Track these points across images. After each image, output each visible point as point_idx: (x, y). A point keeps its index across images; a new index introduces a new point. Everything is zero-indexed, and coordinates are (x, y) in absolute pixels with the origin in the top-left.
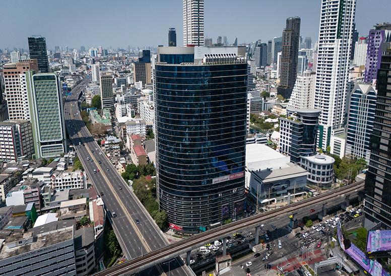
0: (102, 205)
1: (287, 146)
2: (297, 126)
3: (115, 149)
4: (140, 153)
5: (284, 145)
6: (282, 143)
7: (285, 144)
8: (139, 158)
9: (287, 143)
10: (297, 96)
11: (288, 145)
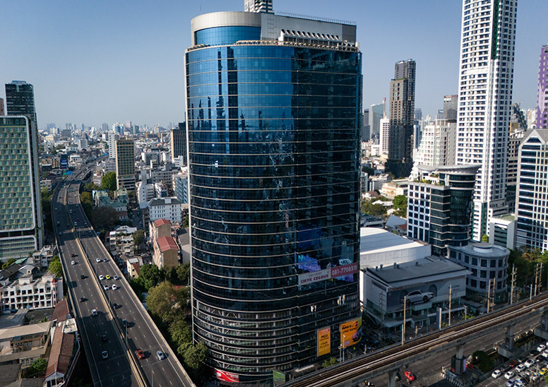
2: (440, 192)
3: (125, 242)
4: (167, 247)
5: (416, 229)
6: (413, 225)
7: (418, 227)
8: (166, 254)
9: (421, 224)
11: (424, 228)
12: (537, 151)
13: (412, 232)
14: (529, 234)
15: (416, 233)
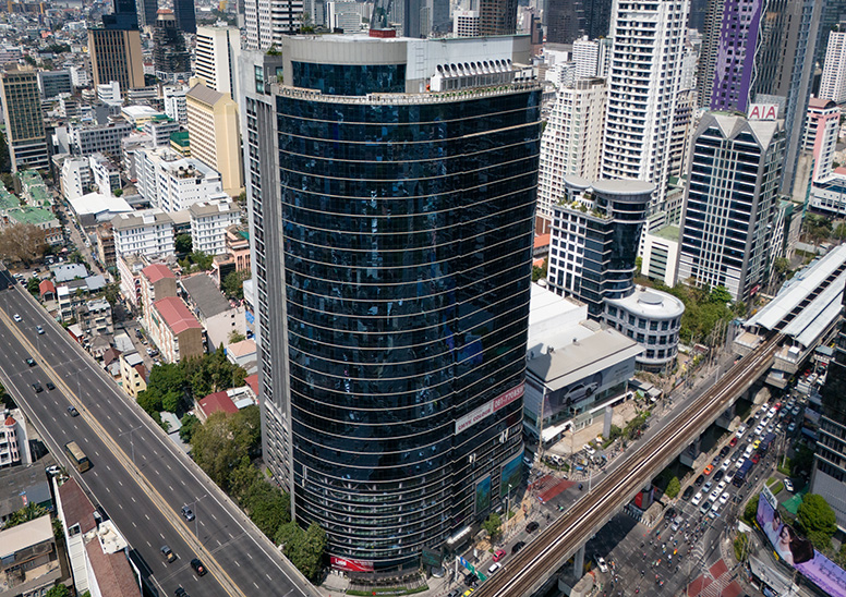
0: (123, 550)
1: (569, 275)
2: (600, 226)
3: (95, 312)
4: (182, 324)
5: (561, 273)
6: (557, 267)
7: (565, 270)
8: (183, 339)
9: (570, 267)
10: (561, 137)
11: (574, 273)
12: (716, 148)
13: (556, 276)
14: (696, 260)
15: (560, 279)
